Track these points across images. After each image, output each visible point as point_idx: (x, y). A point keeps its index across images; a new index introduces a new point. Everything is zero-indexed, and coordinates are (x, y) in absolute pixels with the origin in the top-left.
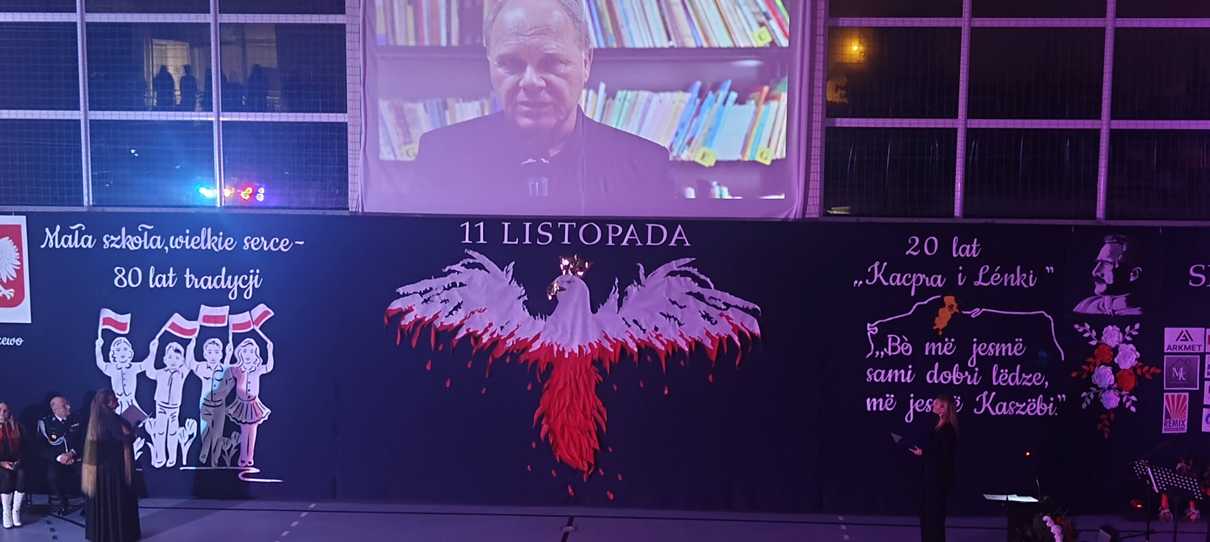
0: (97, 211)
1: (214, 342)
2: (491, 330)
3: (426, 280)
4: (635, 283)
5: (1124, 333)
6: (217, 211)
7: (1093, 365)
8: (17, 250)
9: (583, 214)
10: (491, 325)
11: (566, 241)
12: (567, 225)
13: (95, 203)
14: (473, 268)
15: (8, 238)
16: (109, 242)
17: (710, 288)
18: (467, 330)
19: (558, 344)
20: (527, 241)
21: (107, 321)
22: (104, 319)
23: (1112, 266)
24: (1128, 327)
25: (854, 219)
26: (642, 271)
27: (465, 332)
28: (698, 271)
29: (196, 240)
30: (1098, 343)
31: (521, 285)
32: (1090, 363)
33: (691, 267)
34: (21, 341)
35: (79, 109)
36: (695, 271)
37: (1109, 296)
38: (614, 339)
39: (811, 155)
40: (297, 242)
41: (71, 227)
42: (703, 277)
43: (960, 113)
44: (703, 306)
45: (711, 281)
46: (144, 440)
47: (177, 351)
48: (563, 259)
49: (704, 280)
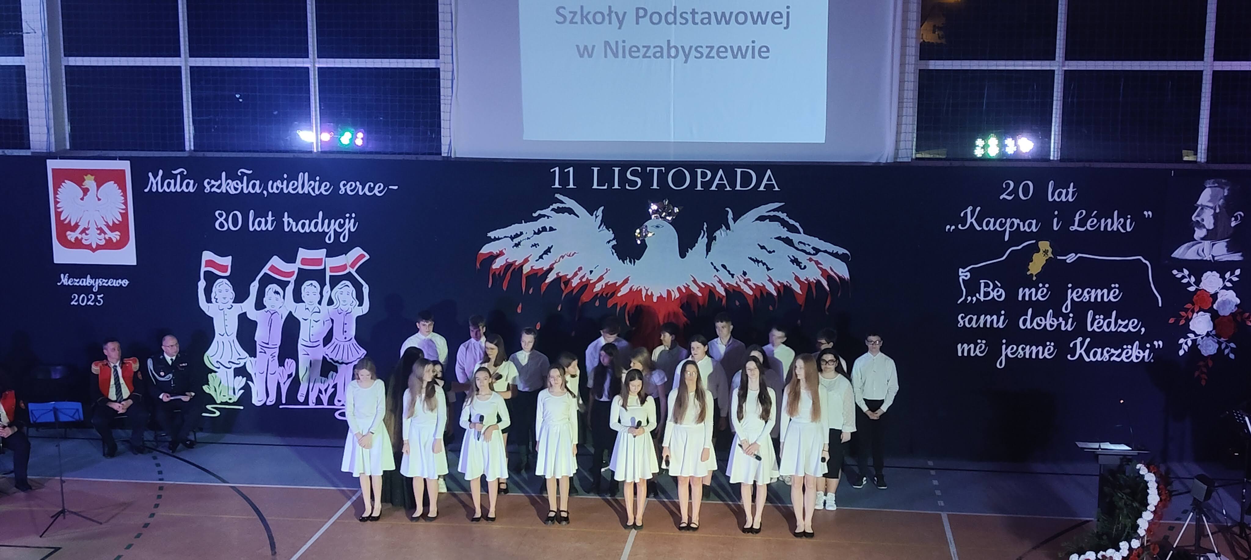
0: (197, 156)
1: (312, 284)
2: (580, 274)
3: (516, 225)
4: (724, 227)
5: (1224, 279)
6: (314, 156)
7: (1191, 311)
8: (122, 194)
9: (672, 159)
10: (580, 269)
11: (655, 186)
12: (656, 170)
13: (196, 149)
14: (563, 213)
15: (113, 182)
16: (210, 186)
17: (800, 233)
18: (557, 274)
19: (647, 288)
20: (616, 186)
21: (210, 263)
22: (206, 261)
23: (1213, 211)
24: (1228, 273)
25: (947, 164)
26: (730, 216)
27: (555, 276)
28: (787, 216)
29: (293, 184)
30: (1196, 289)
31: (610, 229)
32: (1189, 309)
33: (780, 212)
34: (127, 283)
35: (179, 56)
36: (783, 216)
37: (1209, 242)
38: (702, 283)
39: (903, 99)
40: (390, 187)
41: (174, 172)
42: (792, 222)
43: (1057, 55)
44: (792, 252)
45: (800, 225)
46: (245, 378)
47: (277, 292)
48: (652, 204)
49: (793, 225)
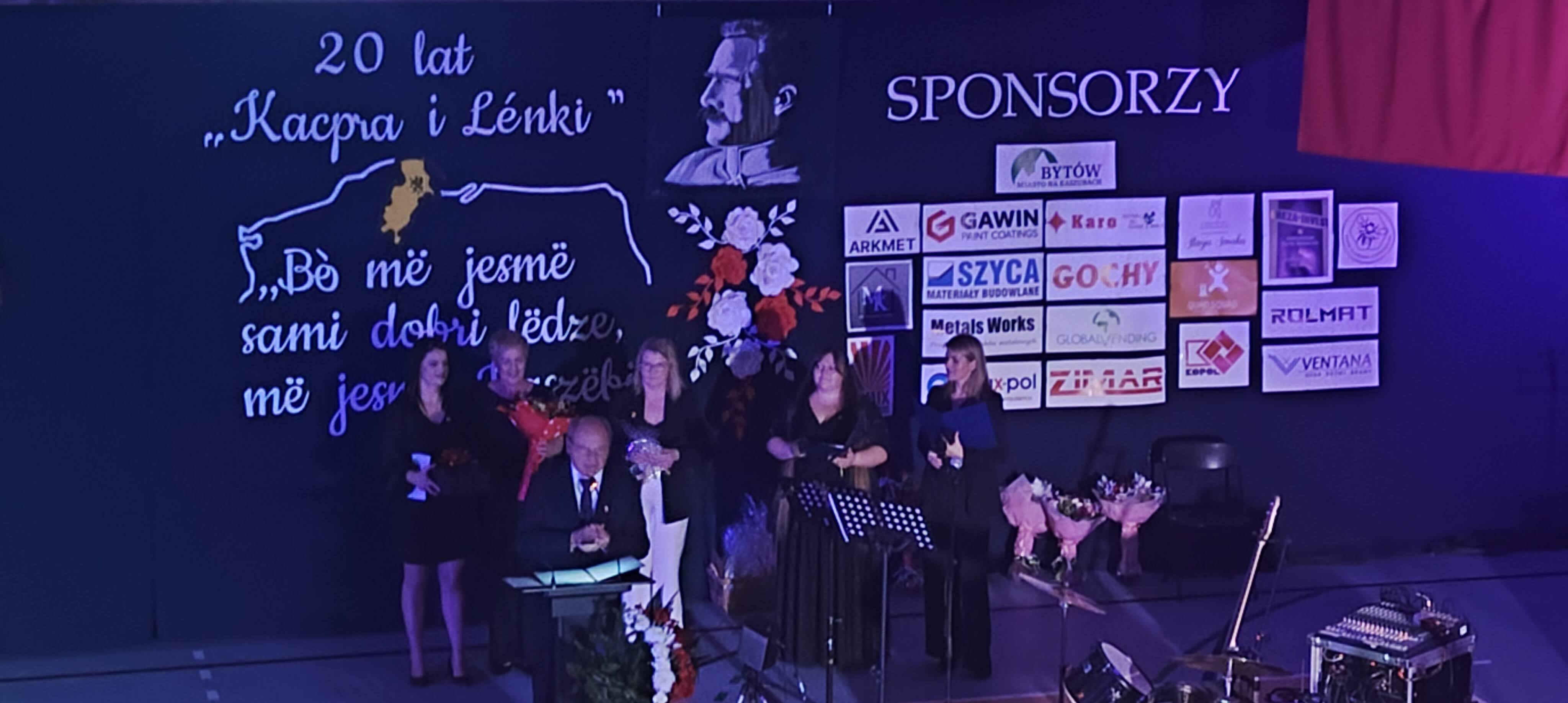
5: (767, 222)
7: (709, 291)
23: (738, 86)
24: (774, 211)
30: (716, 245)
32: (703, 286)
37: (736, 148)
